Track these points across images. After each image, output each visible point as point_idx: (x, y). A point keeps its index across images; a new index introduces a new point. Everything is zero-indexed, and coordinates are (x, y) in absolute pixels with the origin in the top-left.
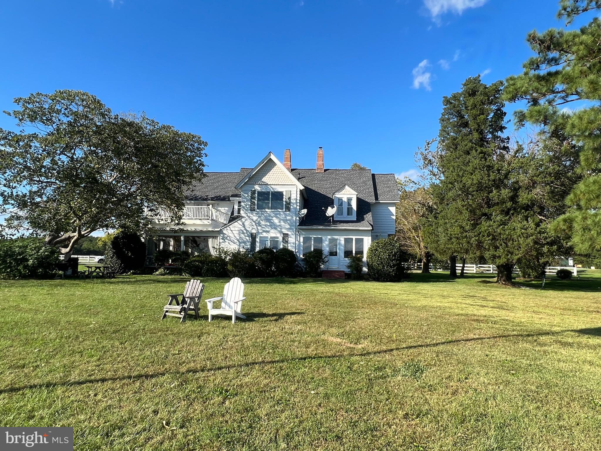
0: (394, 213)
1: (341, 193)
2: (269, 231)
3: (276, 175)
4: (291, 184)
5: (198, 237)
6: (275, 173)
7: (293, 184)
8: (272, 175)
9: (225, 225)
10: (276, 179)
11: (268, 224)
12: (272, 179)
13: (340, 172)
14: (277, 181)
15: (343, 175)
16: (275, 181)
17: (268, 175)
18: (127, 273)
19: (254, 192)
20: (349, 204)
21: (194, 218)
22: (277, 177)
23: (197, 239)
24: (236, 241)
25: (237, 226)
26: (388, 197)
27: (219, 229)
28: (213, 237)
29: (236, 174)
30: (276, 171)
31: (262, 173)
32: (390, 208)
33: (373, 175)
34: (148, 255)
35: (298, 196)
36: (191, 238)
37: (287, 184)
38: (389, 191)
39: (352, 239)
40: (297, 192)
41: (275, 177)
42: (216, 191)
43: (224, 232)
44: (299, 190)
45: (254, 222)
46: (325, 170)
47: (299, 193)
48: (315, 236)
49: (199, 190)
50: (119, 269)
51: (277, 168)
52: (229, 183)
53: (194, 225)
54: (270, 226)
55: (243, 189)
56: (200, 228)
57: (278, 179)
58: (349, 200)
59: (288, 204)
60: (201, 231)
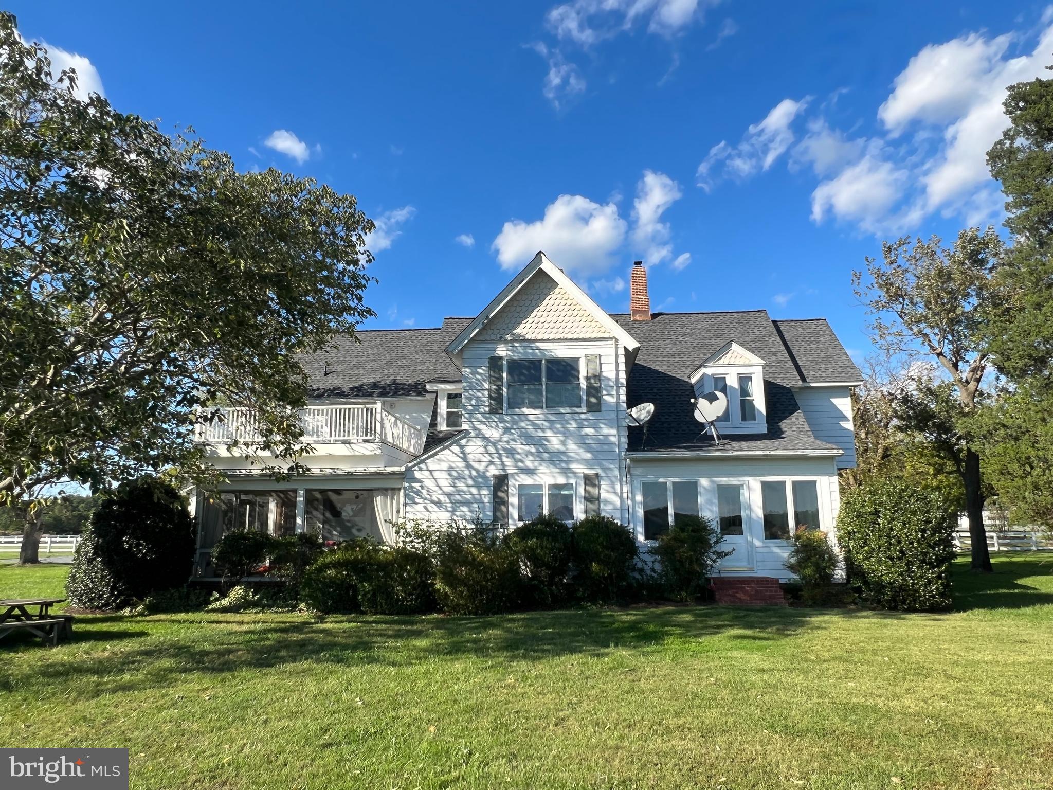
0: (850, 414)
1: (721, 362)
2: (536, 469)
3: (558, 313)
4: (599, 335)
5: (338, 492)
6: (554, 308)
7: (606, 335)
8: (545, 314)
9: (417, 457)
10: (558, 325)
11: (533, 450)
12: (546, 325)
13: (692, 318)
14: (561, 330)
15: (699, 326)
16: (555, 330)
17: (533, 314)
18: (134, 606)
19: (495, 363)
20: (744, 392)
21: (333, 439)
22: (560, 319)
23: (333, 497)
24: (444, 499)
25: (448, 456)
26: (828, 372)
27: (403, 469)
28: (384, 491)
29: (432, 332)
30: (557, 302)
31: (518, 309)
32: (835, 401)
33: (774, 322)
34: (202, 547)
35: (622, 367)
36: (318, 496)
37: (588, 336)
38: (828, 359)
39: (784, 482)
40: (617, 356)
41: (555, 319)
42: (385, 372)
43: (418, 475)
44: (621, 352)
45: (494, 445)
46: (655, 316)
47: (622, 359)
48: (677, 480)
49: (343, 371)
50: (112, 594)
51: (560, 296)
52: (417, 352)
53: (330, 457)
54: (539, 454)
55: (467, 355)
56: (345, 468)
57: (563, 325)
58: (744, 380)
59: (594, 391)
60: (349, 474)
